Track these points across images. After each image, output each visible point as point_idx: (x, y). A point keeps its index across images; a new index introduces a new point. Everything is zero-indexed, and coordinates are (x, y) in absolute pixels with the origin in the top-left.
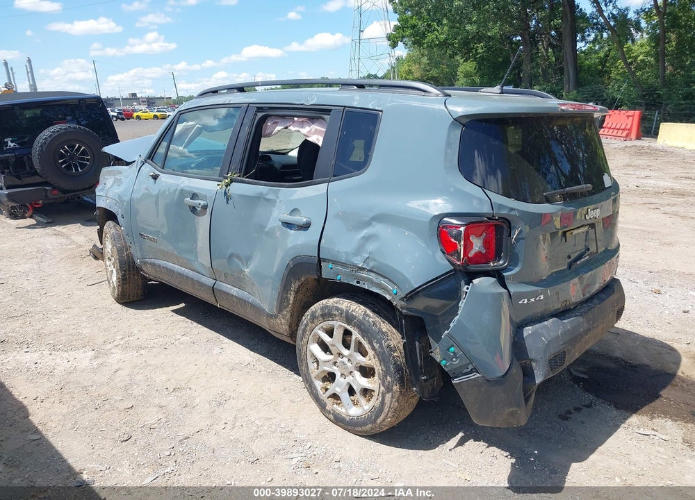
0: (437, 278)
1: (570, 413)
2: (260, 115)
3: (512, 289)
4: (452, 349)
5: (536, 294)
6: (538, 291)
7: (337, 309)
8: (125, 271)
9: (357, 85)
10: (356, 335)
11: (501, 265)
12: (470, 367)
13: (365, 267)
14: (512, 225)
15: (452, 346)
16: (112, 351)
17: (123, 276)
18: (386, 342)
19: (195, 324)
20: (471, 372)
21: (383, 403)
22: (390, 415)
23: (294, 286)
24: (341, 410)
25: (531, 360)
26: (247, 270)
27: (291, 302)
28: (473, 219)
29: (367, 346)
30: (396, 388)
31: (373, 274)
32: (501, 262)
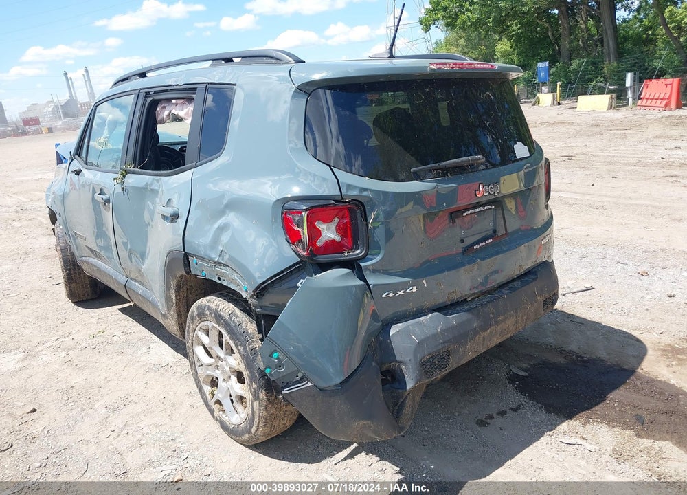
0: (282, 272)
1: (491, 417)
2: (149, 100)
3: (372, 281)
4: (275, 355)
5: (404, 286)
6: (408, 281)
7: (209, 308)
8: (70, 270)
9: (224, 60)
10: (226, 337)
11: (357, 254)
12: (300, 375)
13: (220, 261)
14: (367, 208)
15: (275, 351)
16: (43, 353)
17: (68, 275)
18: (249, 345)
19: (135, 323)
20: (302, 380)
21: (253, 412)
22: (261, 425)
23: (173, 284)
24: (224, 417)
25: (400, 362)
26: (143, 267)
27: (174, 301)
28: (316, 203)
29: (235, 349)
30: (262, 396)
31: (229, 269)
32: (358, 251)
